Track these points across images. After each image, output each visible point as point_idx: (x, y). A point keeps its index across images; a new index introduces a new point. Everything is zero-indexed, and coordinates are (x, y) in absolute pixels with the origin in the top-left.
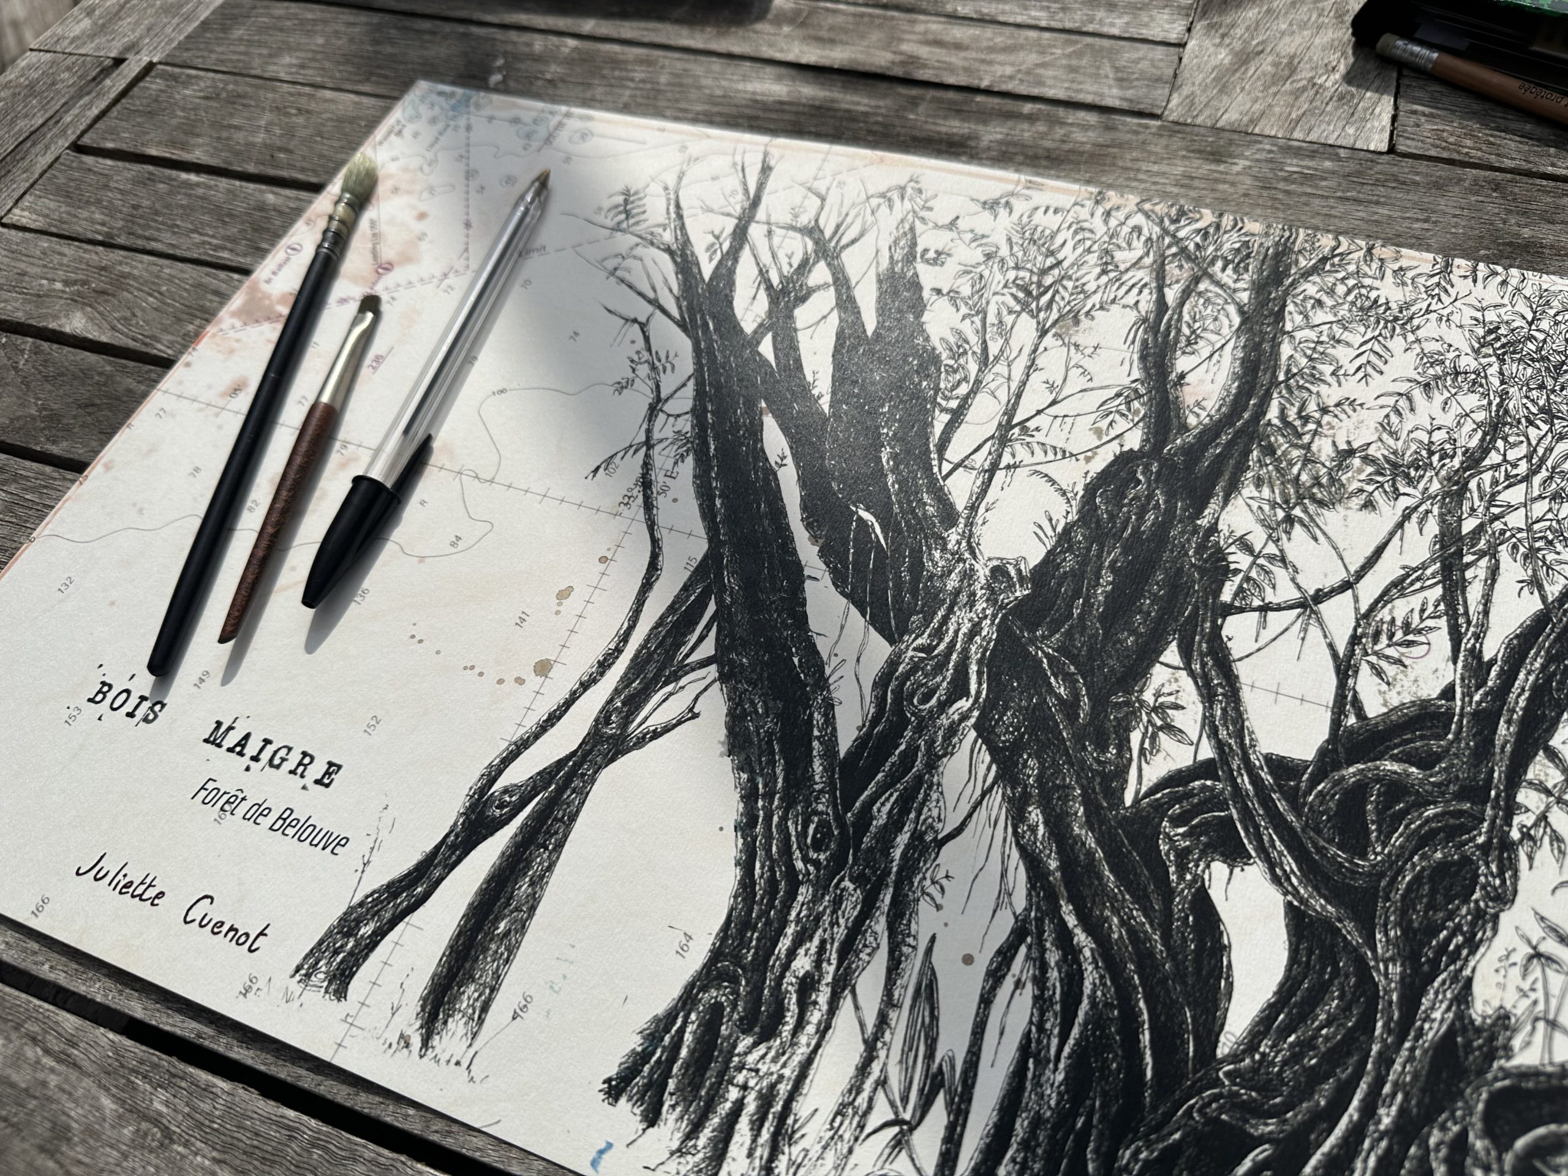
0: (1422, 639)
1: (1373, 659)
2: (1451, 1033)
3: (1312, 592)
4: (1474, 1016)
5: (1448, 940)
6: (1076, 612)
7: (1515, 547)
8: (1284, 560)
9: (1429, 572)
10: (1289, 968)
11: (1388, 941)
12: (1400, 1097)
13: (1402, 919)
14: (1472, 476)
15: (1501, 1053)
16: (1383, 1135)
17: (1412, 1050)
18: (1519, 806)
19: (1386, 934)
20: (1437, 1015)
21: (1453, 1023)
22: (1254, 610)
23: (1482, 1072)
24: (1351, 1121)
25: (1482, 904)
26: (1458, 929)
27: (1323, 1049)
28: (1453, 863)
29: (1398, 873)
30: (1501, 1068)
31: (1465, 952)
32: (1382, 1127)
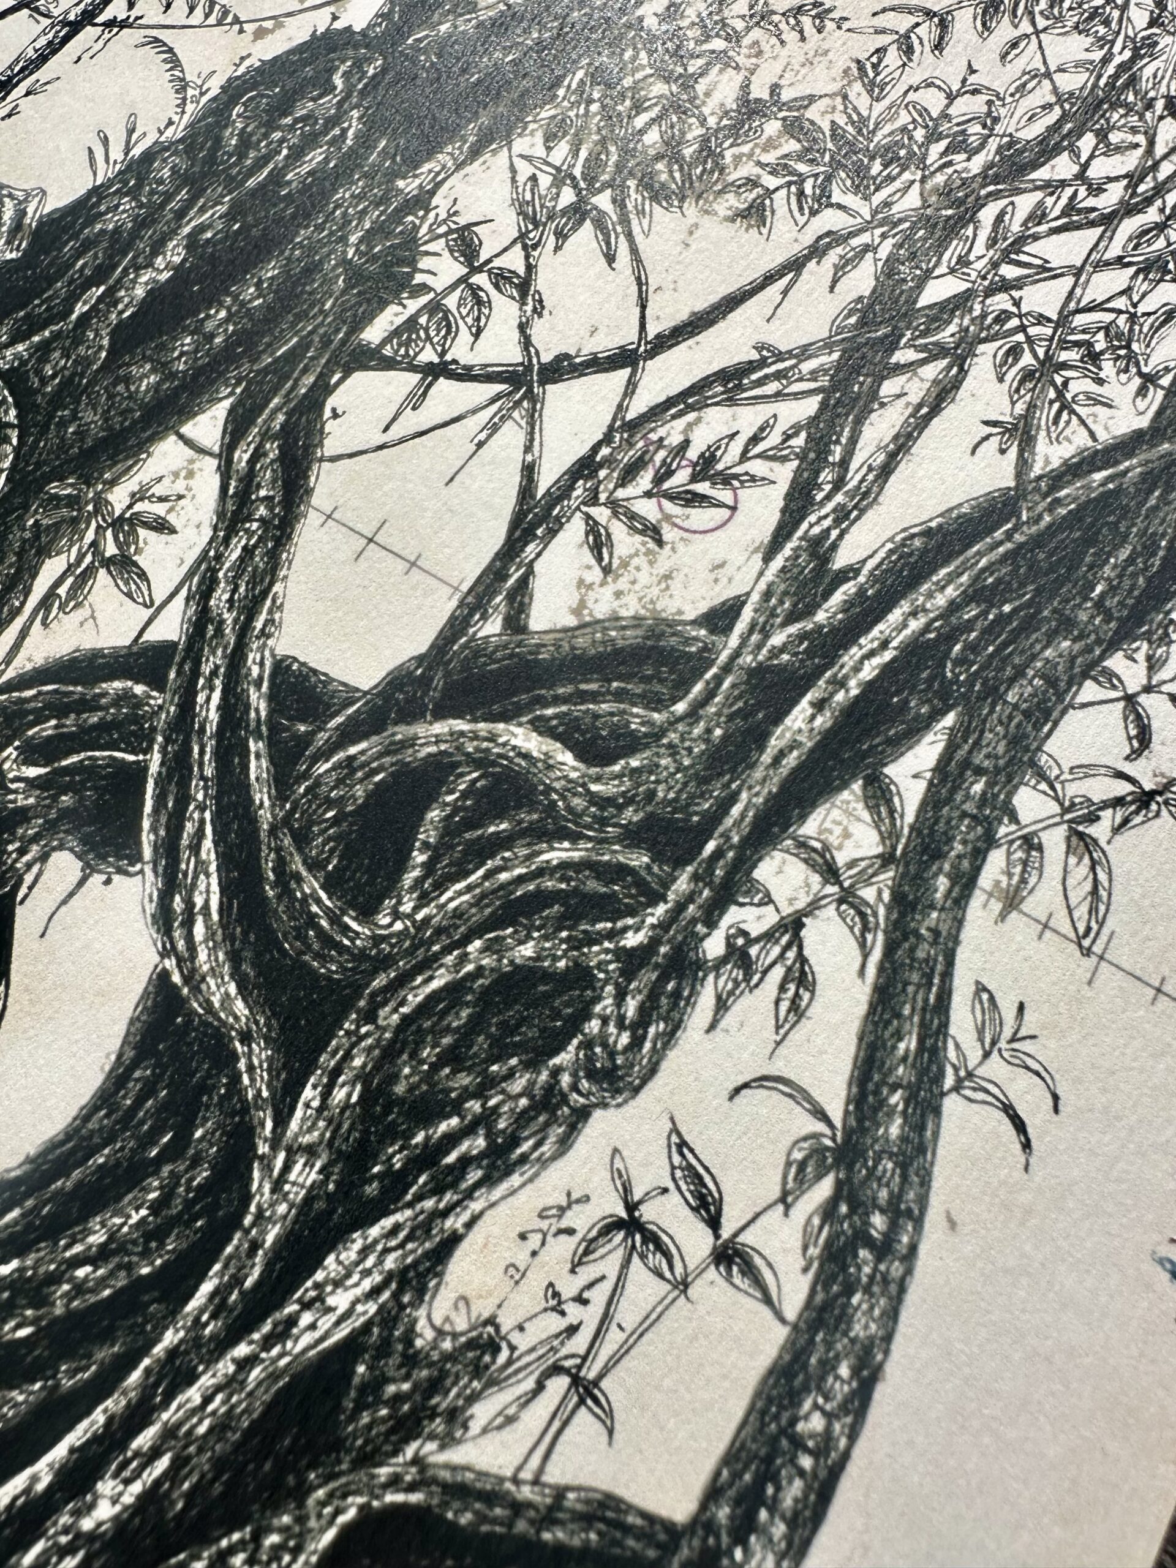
0: (725, 495)
1: (601, 514)
2: (351, 1348)
3: (546, 358)
4: (422, 1325)
5: (452, 1140)
6: (80, 309)
7: (1015, 352)
8: (524, 286)
9: (807, 367)
10: (86, 1115)
11: (320, 1110)
12: (163, 1463)
13: (377, 1067)
14: (996, 196)
15: (438, 1425)
16: (80, 1540)
17: (245, 1364)
18: (753, 886)
19: (326, 1094)
20: (340, 1300)
21: (367, 1327)
22: (412, 368)
23: (369, 1458)
24: (27, 1491)
25: (566, 1079)
26: (488, 1118)
27: (59, 1310)
28: (547, 976)
29: (419, 969)
30: (417, 1461)
31: (474, 1175)
32: (87, 1524)
